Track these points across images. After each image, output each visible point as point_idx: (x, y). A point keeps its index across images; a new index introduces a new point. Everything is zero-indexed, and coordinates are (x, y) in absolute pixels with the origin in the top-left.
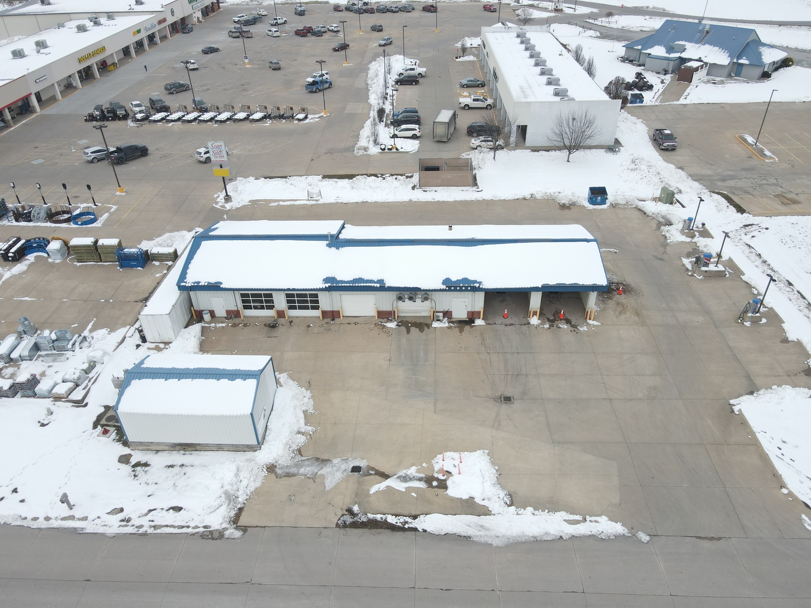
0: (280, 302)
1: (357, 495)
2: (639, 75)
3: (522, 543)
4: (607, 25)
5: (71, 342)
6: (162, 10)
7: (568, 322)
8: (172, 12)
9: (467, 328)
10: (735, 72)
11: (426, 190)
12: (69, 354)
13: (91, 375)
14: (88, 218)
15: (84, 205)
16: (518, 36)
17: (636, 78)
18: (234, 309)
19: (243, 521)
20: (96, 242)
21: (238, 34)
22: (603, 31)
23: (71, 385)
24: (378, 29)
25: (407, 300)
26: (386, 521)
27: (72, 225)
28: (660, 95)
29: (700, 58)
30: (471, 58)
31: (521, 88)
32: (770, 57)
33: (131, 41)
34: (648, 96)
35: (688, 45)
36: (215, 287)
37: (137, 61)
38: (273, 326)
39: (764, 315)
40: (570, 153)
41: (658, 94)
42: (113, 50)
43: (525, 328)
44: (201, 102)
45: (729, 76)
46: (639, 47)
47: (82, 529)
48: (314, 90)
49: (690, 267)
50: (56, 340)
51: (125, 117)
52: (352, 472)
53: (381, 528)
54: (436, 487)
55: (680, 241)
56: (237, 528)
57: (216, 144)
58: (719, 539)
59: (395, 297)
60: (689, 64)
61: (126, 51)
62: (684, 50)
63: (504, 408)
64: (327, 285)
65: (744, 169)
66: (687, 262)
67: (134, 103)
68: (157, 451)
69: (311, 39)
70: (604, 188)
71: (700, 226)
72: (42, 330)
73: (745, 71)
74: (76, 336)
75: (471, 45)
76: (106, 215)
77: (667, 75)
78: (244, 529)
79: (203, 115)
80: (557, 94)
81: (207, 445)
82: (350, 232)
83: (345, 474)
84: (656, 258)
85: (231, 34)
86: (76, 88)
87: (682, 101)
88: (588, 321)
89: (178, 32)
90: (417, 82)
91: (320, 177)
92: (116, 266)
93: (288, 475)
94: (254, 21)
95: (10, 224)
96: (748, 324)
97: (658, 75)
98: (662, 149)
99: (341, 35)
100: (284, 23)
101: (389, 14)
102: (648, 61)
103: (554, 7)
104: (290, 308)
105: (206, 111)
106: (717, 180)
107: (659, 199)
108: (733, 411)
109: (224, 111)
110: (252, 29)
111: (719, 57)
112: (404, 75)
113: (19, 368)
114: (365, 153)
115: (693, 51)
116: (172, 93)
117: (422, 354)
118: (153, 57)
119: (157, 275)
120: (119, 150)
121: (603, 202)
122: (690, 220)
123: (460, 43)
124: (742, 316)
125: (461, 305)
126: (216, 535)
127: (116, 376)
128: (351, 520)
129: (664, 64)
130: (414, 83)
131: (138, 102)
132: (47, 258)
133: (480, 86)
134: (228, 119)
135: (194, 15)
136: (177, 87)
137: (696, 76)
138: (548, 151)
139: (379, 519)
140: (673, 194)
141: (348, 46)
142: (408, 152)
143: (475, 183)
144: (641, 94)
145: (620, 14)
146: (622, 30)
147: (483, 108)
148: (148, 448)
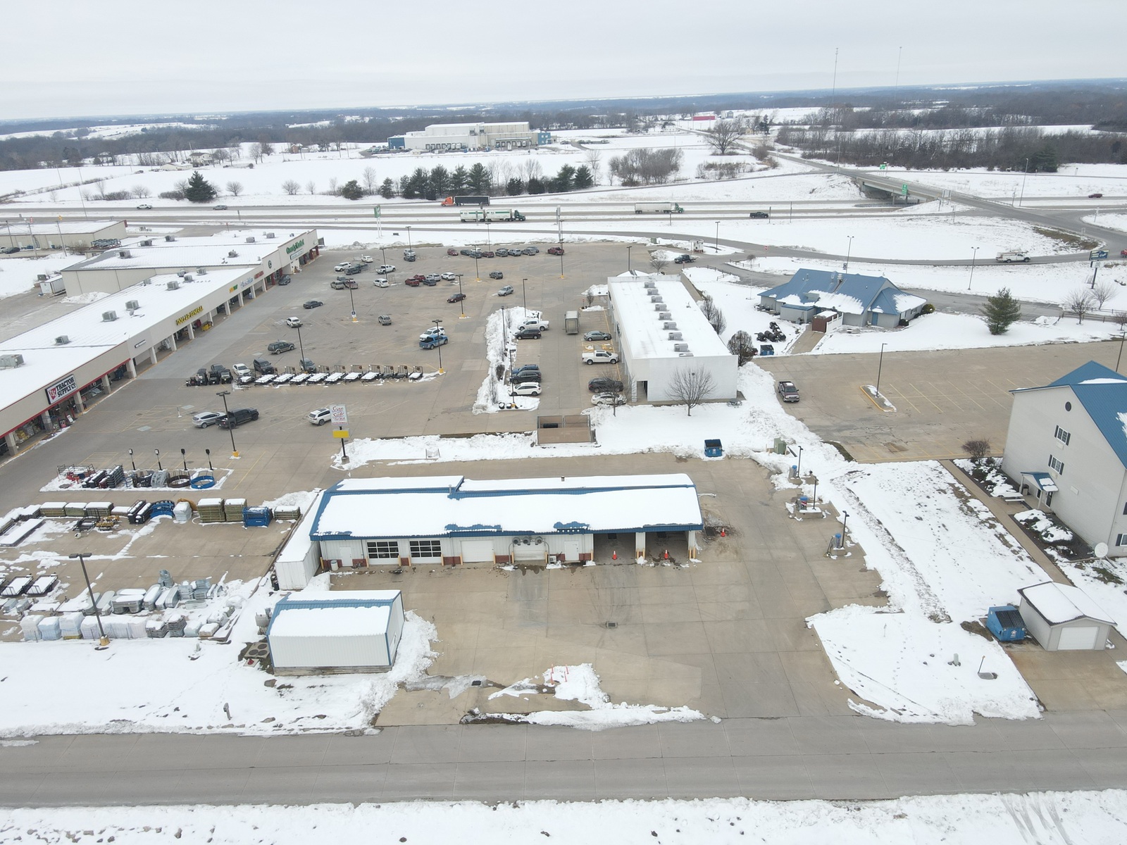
0: (404, 550)
1: (477, 701)
2: (773, 325)
3: (616, 728)
4: (749, 269)
5: (210, 591)
6: (259, 262)
7: (672, 560)
8: (270, 265)
9: (579, 569)
10: (870, 320)
11: (545, 446)
12: (208, 601)
13: (231, 618)
14: (205, 482)
15: (200, 470)
16: (646, 286)
17: (771, 328)
18: (360, 558)
19: (379, 723)
20: (223, 503)
21: (342, 286)
22: (744, 275)
23: (216, 625)
24: (499, 276)
25: (522, 544)
26: (502, 718)
27: (191, 489)
28: (793, 346)
29: (834, 307)
30: (599, 308)
31: (643, 343)
32: (905, 304)
33: (225, 299)
34: (779, 348)
35: (822, 294)
36: (345, 537)
37: (232, 318)
38: (397, 572)
39: (851, 549)
40: (690, 407)
41: (790, 345)
42: (210, 308)
44: (309, 363)
45: (866, 325)
46: (775, 296)
47: (242, 733)
48: (429, 347)
49: (792, 511)
50: (195, 590)
51: (229, 381)
52: (473, 685)
53: (498, 723)
54: (546, 693)
55: (787, 488)
56: (374, 728)
58: (779, 718)
59: (511, 542)
60: (822, 314)
61: (221, 310)
62: (819, 299)
63: (609, 632)
64: (449, 531)
65: (862, 420)
66: (790, 507)
67: (238, 365)
68: (299, 676)
69: (424, 288)
70: (719, 440)
71: (808, 474)
72: (180, 582)
73: (880, 319)
74: (214, 586)
75: (600, 293)
76: (223, 479)
77: (803, 325)
78: (382, 728)
79: (312, 376)
80: (677, 350)
81: (344, 668)
82: (470, 485)
83: (467, 687)
84: (763, 503)
85: (334, 285)
86: (170, 350)
87: (814, 352)
88: (691, 559)
89: (273, 284)
90: (539, 336)
91: (438, 436)
92: (242, 524)
93: (416, 689)
94: (358, 270)
95: (128, 490)
96: (834, 557)
97: (794, 325)
98: (785, 402)
99: (456, 283)
100: (393, 271)
101: (510, 258)
102: (783, 310)
103: (693, 248)
104: (414, 555)
105: (315, 372)
106: (834, 431)
107: (772, 451)
108: (807, 626)
109: (334, 372)
110: (357, 278)
111: (853, 306)
112: (526, 329)
113: (163, 615)
114: (484, 412)
115: (828, 300)
116: (276, 354)
117: (536, 591)
118: (249, 314)
119: (282, 532)
120: (230, 414)
121: (719, 453)
122: (795, 468)
123: (587, 291)
124: (829, 552)
125: (574, 548)
126: (358, 733)
127: (259, 614)
128: (473, 719)
129: (799, 314)
130: (536, 337)
131: (243, 365)
132: (172, 520)
133: (606, 339)
134: (339, 380)
135: (291, 265)
136: (281, 347)
137: (829, 326)
138: (670, 405)
139: (496, 717)
140: (784, 445)
141: (465, 296)
142: (527, 410)
143: (594, 440)
144: (771, 346)
145: (765, 256)
146: (765, 274)
147: (607, 363)
148: (291, 673)
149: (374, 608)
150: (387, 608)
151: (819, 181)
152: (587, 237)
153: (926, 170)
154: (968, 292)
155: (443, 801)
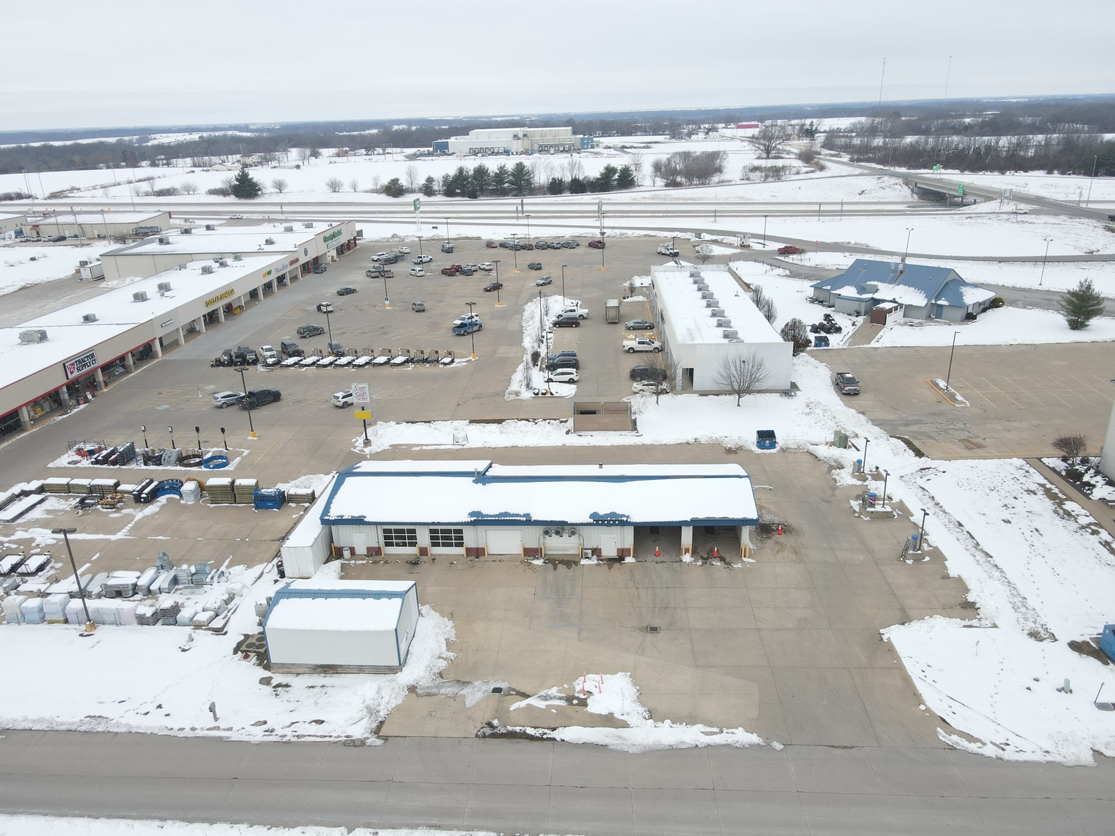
0: (423, 538)
1: (497, 711)
2: (827, 317)
3: (658, 750)
4: (799, 263)
5: (210, 576)
6: (295, 249)
7: (722, 559)
8: (306, 252)
9: (617, 565)
10: (934, 313)
11: (581, 434)
12: (207, 587)
13: (230, 606)
14: (219, 462)
15: (215, 449)
16: (692, 276)
17: (825, 320)
18: (374, 546)
19: (384, 732)
20: (233, 482)
21: (377, 274)
22: (794, 269)
23: (212, 613)
24: (538, 267)
25: (553, 535)
26: (525, 732)
27: (203, 469)
28: (849, 338)
29: (894, 299)
30: (641, 298)
31: (689, 330)
32: (972, 297)
33: (259, 283)
34: (835, 340)
35: (880, 285)
36: (358, 521)
37: (264, 303)
38: (414, 563)
39: (928, 553)
40: (740, 397)
41: (847, 337)
42: (241, 292)
43: (677, 565)
44: (337, 346)
45: (929, 318)
46: (829, 287)
47: (228, 738)
48: (462, 333)
49: (857, 509)
50: (194, 574)
51: (255, 362)
52: (493, 692)
53: (520, 738)
54: (576, 705)
55: (850, 484)
56: (378, 737)
57: (360, 386)
58: (853, 747)
59: (542, 532)
60: (881, 306)
61: (253, 294)
62: (877, 290)
63: (650, 637)
64: (472, 519)
65: (931, 414)
66: (855, 505)
67: (265, 347)
68: (298, 674)
69: (460, 278)
70: (773, 431)
71: (874, 470)
72: (179, 565)
73: (945, 311)
74: (215, 570)
75: (642, 284)
76: (238, 459)
77: (860, 317)
78: (386, 738)
79: (340, 359)
80: (726, 336)
81: (348, 667)
82: (497, 470)
83: (486, 694)
84: (823, 500)
85: (369, 274)
86: (199, 332)
87: (873, 344)
88: (743, 558)
89: (309, 272)
90: (577, 325)
91: (467, 422)
92: (252, 507)
93: (429, 695)
94: (395, 260)
95: (138, 468)
96: (910, 562)
97: (850, 317)
98: (844, 394)
99: (494, 274)
100: (430, 261)
101: (549, 251)
102: (838, 302)
103: (740, 243)
104: (434, 545)
105: (343, 355)
106: (900, 425)
107: (832, 444)
108: (882, 639)
109: (363, 356)
110: (393, 268)
111: (917, 298)
112: (564, 317)
113: (157, 600)
114: (516, 398)
115: (887, 292)
116: (305, 337)
117: (568, 589)
118: (282, 300)
119: (294, 516)
120: (251, 394)
121: (773, 445)
122: (859, 462)
123: (628, 282)
124: (904, 555)
125: (612, 541)
126: (358, 743)
127: (259, 603)
128: (491, 732)
129: (856, 306)
130: (574, 326)
131: (270, 347)
132: (179, 500)
133: (649, 328)
134: (367, 363)
135: (328, 254)
136: (311, 331)
137: (890, 318)
138: (718, 395)
139: (518, 731)
140: (846, 438)
141: (502, 285)
142: (563, 397)
143: (634, 426)
144: (826, 337)
145: (816, 251)
146: (816, 268)
147: (651, 351)
148: (290, 670)
149: (384, 600)
150: (398, 601)
151: (869, 182)
152: (630, 232)
153: (982, 173)
154: (1040, 288)
155: (452, 830)
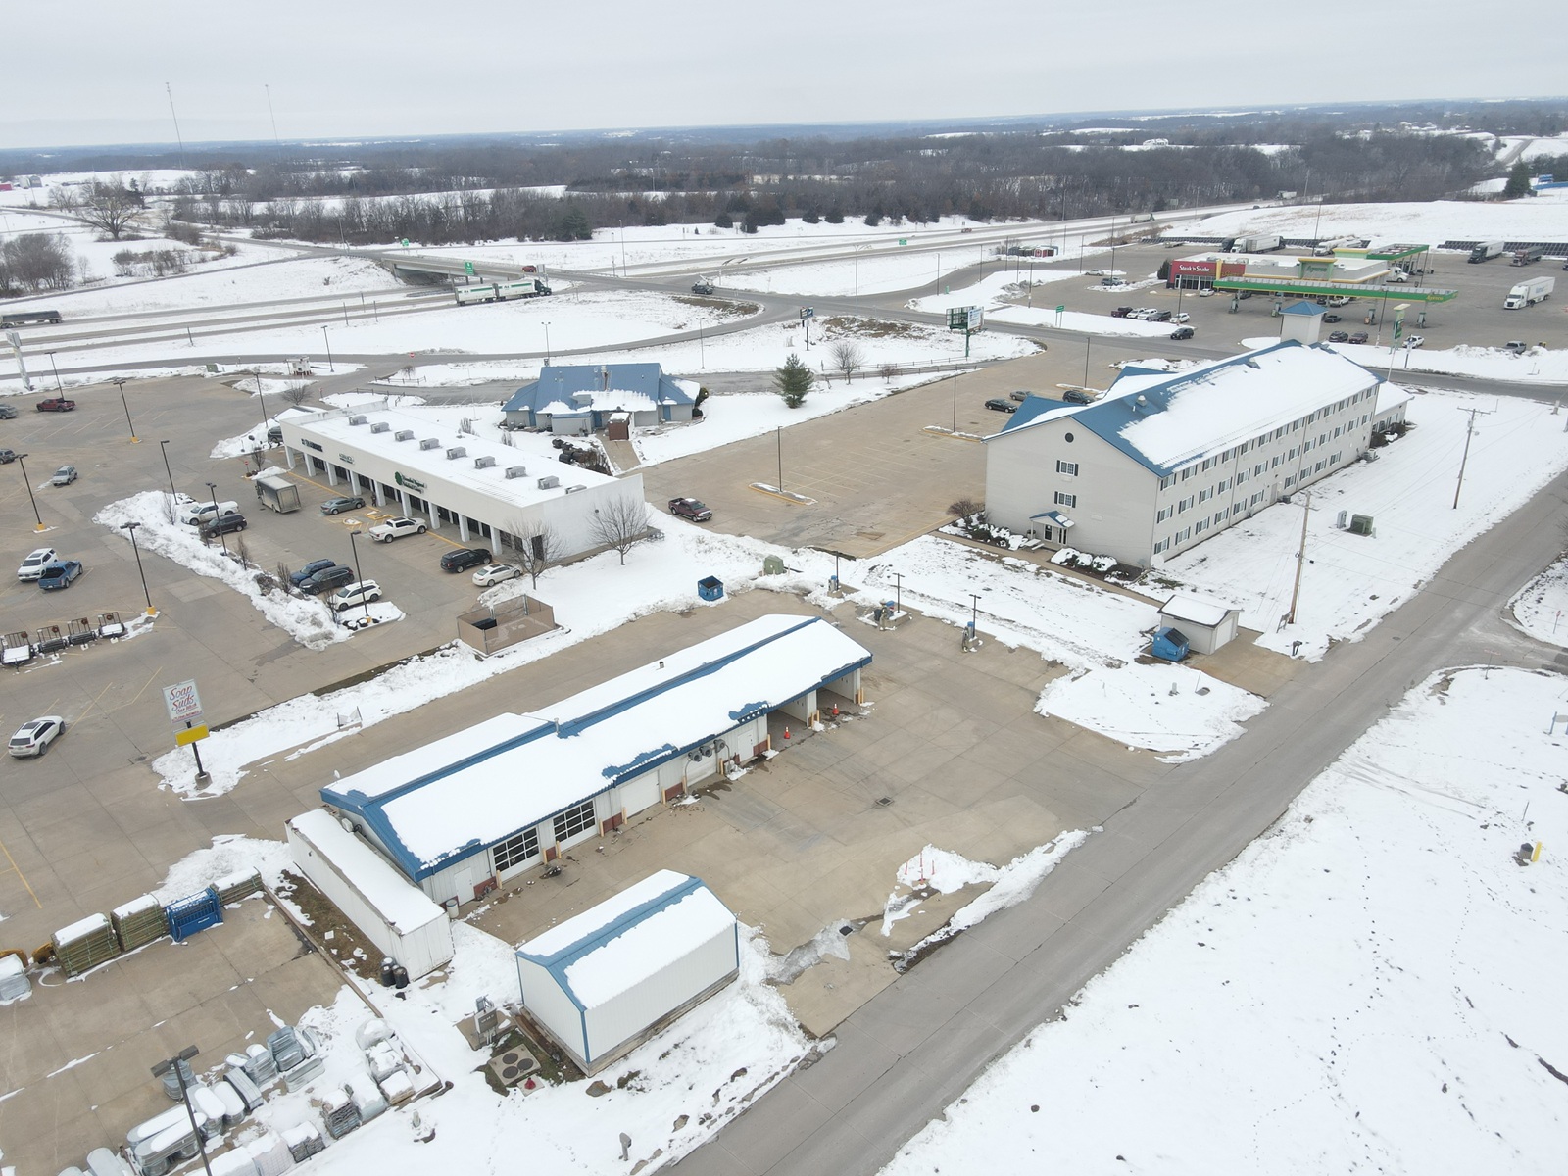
0: (547, 836)
1: (878, 945)
2: (559, 444)
3: (1040, 885)
4: (419, 384)
5: (303, 1041)
7: (847, 714)
9: (761, 765)
10: (666, 416)
11: (500, 654)
16: (353, 423)
18: (485, 879)
19: (818, 1032)
20: (112, 917)
23: (402, 1073)
25: (703, 757)
26: (931, 942)
29: (619, 407)
35: (594, 395)
36: (469, 851)
38: (550, 874)
40: (623, 550)
41: (609, 461)
43: (816, 737)
45: (665, 422)
47: (672, 1160)
48: (63, 584)
52: (845, 935)
53: (934, 949)
54: (928, 896)
55: (837, 603)
56: (823, 1039)
57: (180, 688)
58: (1135, 801)
59: (687, 760)
60: (612, 417)
62: (591, 402)
63: (893, 808)
64: (609, 781)
65: (799, 519)
70: (713, 576)
73: (674, 413)
77: (591, 435)
78: (831, 1034)
80: (545, 487)
83: (842, 940)
87: (645, 463)
88: (864, 704)
90: (243, 526)
91: (312, 696)
92: (169, 941)
93: (796, 976)
97: (579, 439)
98: (698, 521)
102: (555, 423)
103: (289, 370)
104: (560, 839)
107: (769, 572)
108: (1044, 717)
111: (641, 402)
112: (204, 520)
114: (331, 642)
115: (604, 401)
117: (760, 808)
121: (721, 593)
125: (749, 740)
126: (813, 1058)
128: (905, 962)
130: (239, 528)
133: (359, 506)
137: (630, 430)
138: (582, 560)
139: (924, 945)
140: (780, 561)
142: (396, 620)
155: (1011, 1049)
